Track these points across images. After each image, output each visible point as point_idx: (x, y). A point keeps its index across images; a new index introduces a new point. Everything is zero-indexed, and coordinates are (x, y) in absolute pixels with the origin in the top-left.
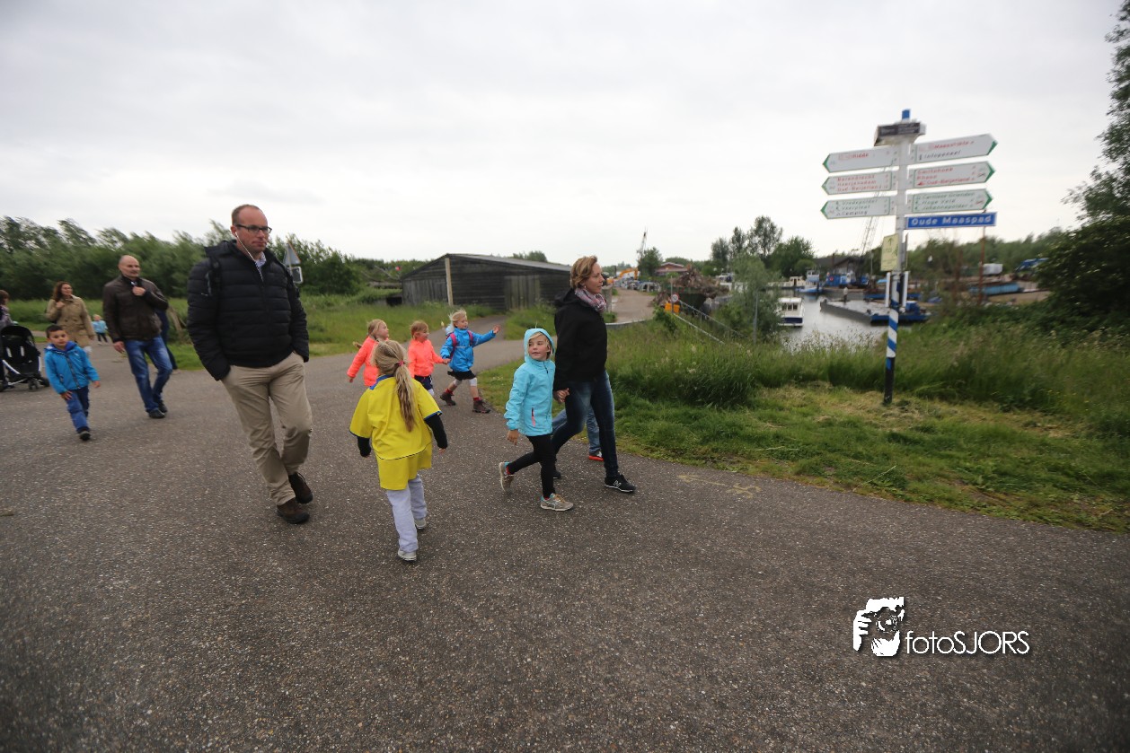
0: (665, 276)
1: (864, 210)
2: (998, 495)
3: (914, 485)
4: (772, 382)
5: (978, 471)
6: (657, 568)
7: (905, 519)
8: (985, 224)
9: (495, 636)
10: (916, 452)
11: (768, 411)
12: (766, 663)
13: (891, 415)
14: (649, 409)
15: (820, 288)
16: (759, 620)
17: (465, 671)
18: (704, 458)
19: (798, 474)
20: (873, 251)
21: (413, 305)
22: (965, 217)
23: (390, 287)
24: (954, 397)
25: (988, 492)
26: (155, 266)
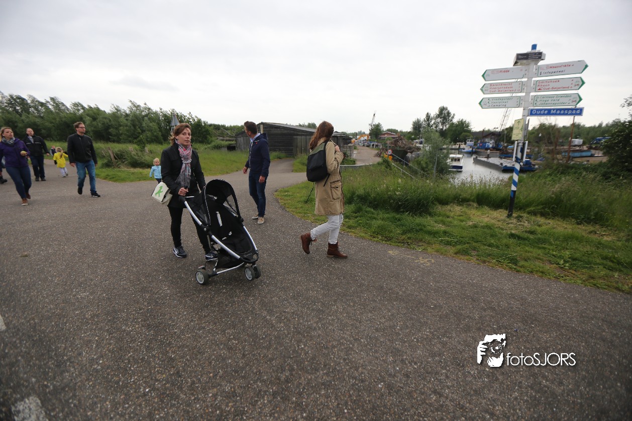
0: (384, 140)
1: (504, 104)
2: (571, 271)
3: (522, 263)
4: (444, 202)
5: (561, 257)
6: (375, 301)
7: (516, 281)
8: (576, 114)
9: (284, 333)
10: (525, 244)
11: (441, 218)
12: (433, 355)
13: (511, 223)
14: (373, 213)
15: (474, 150)
16: (430, 332)
17: (268, 350)
18: (402, 243)
19: (456, 253)
20: (507, 129)
21: (242, 150)
23: (229, 140)
24: (549, 214)
25: (565, 269)
26: (100, 124)
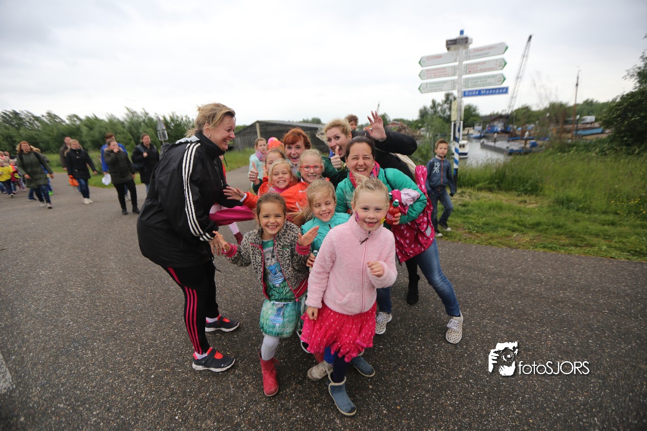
1: (440, 87)
8: (502, 93)
15: (482, 134)
20: (515, 110)
21: (239, 150)
22: (493, 89)
